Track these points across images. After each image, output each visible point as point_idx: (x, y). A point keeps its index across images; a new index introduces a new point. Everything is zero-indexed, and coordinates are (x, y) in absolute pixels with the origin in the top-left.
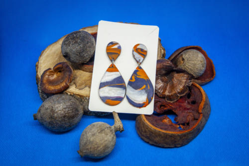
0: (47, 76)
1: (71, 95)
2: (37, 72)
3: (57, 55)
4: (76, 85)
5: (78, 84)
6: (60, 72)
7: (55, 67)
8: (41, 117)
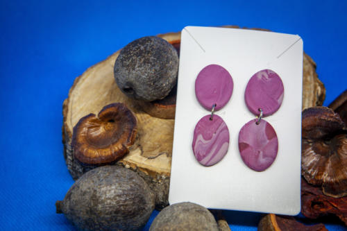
0: (85, 129)
1: (131, 168)
2: (65, 119)
3: (106, 87)
4: (141, 150)
5: (145, 149)
6: (112, 121)
7: (102, 111)
8: (72, 210)
